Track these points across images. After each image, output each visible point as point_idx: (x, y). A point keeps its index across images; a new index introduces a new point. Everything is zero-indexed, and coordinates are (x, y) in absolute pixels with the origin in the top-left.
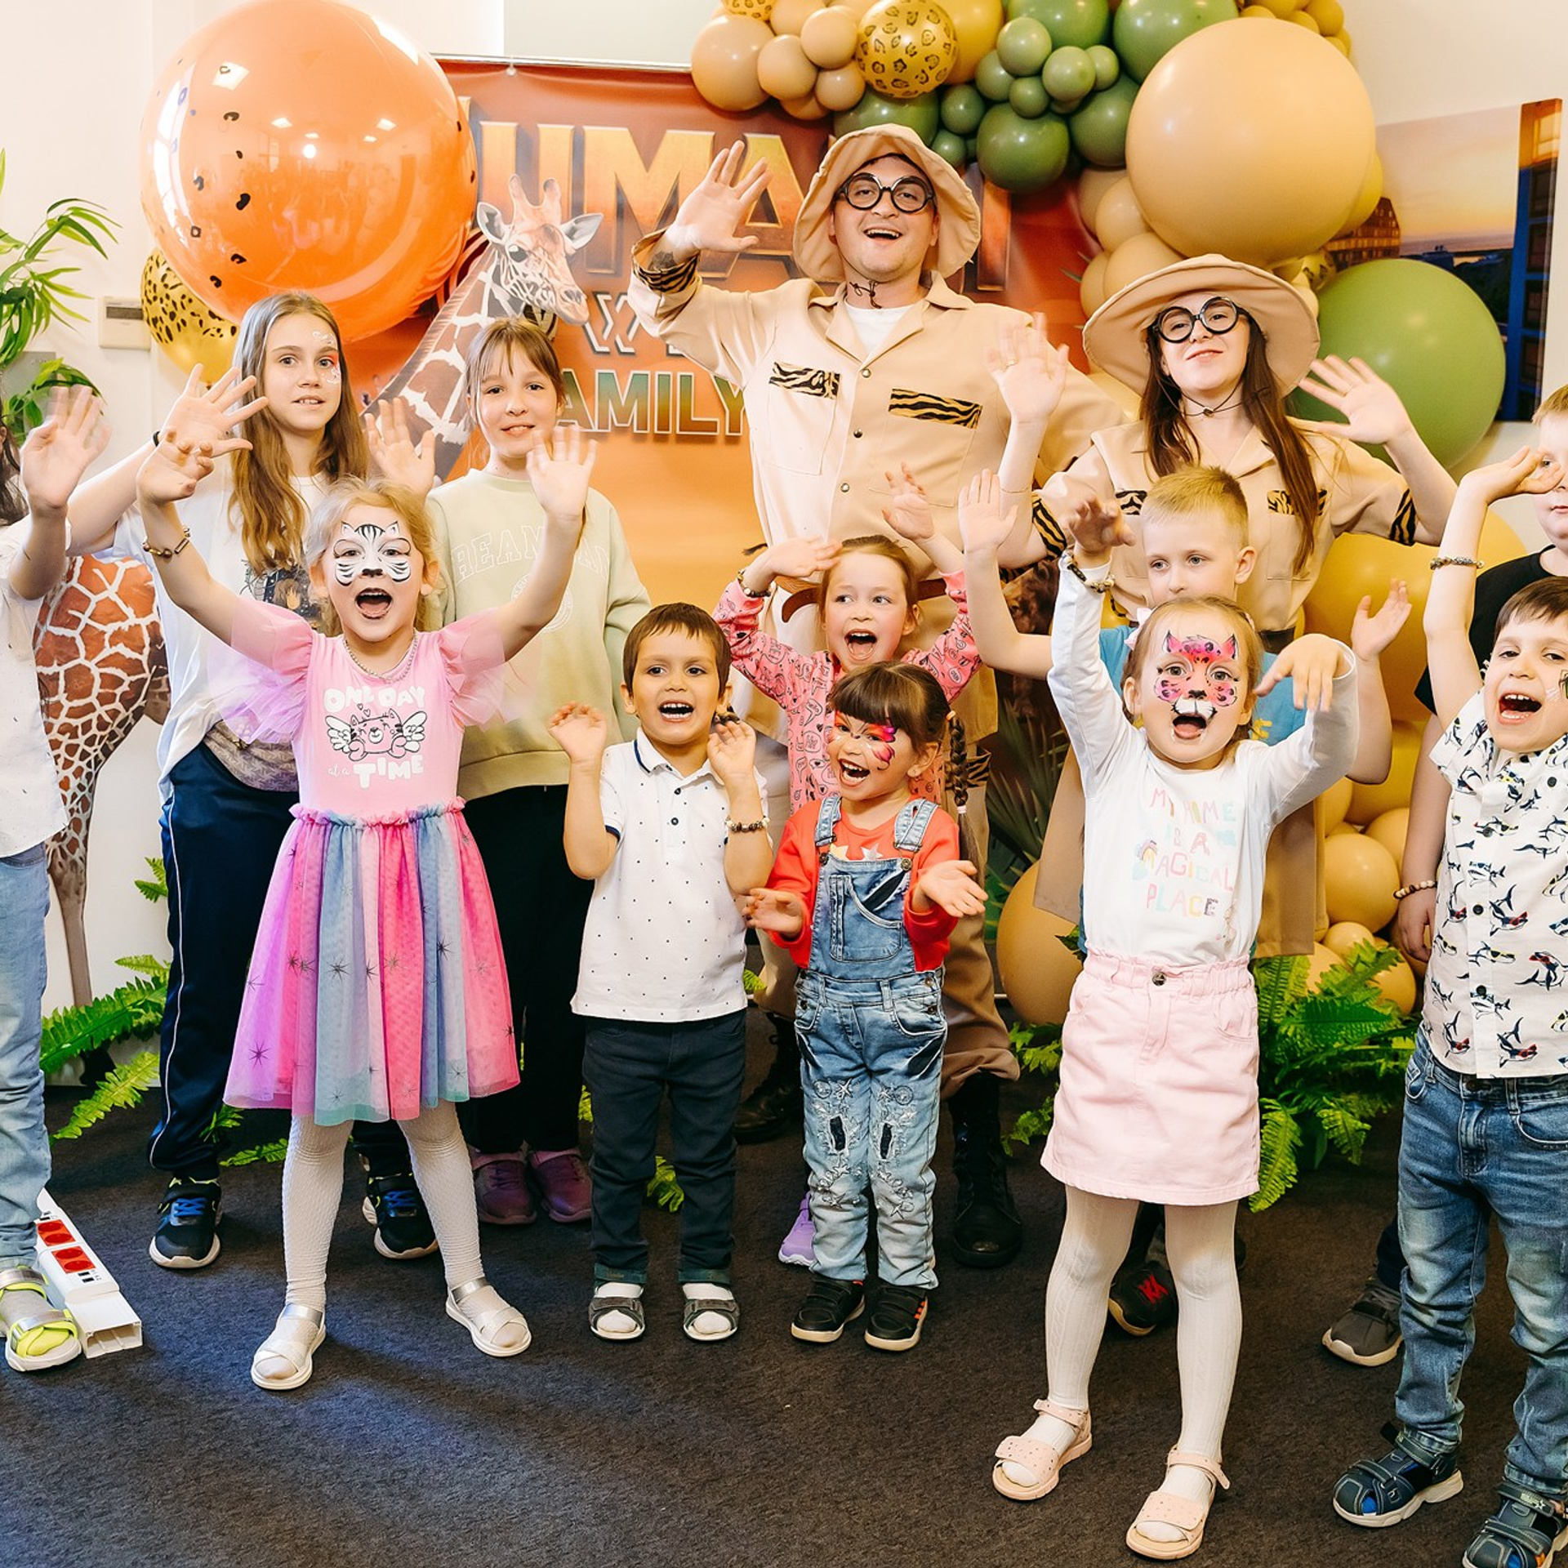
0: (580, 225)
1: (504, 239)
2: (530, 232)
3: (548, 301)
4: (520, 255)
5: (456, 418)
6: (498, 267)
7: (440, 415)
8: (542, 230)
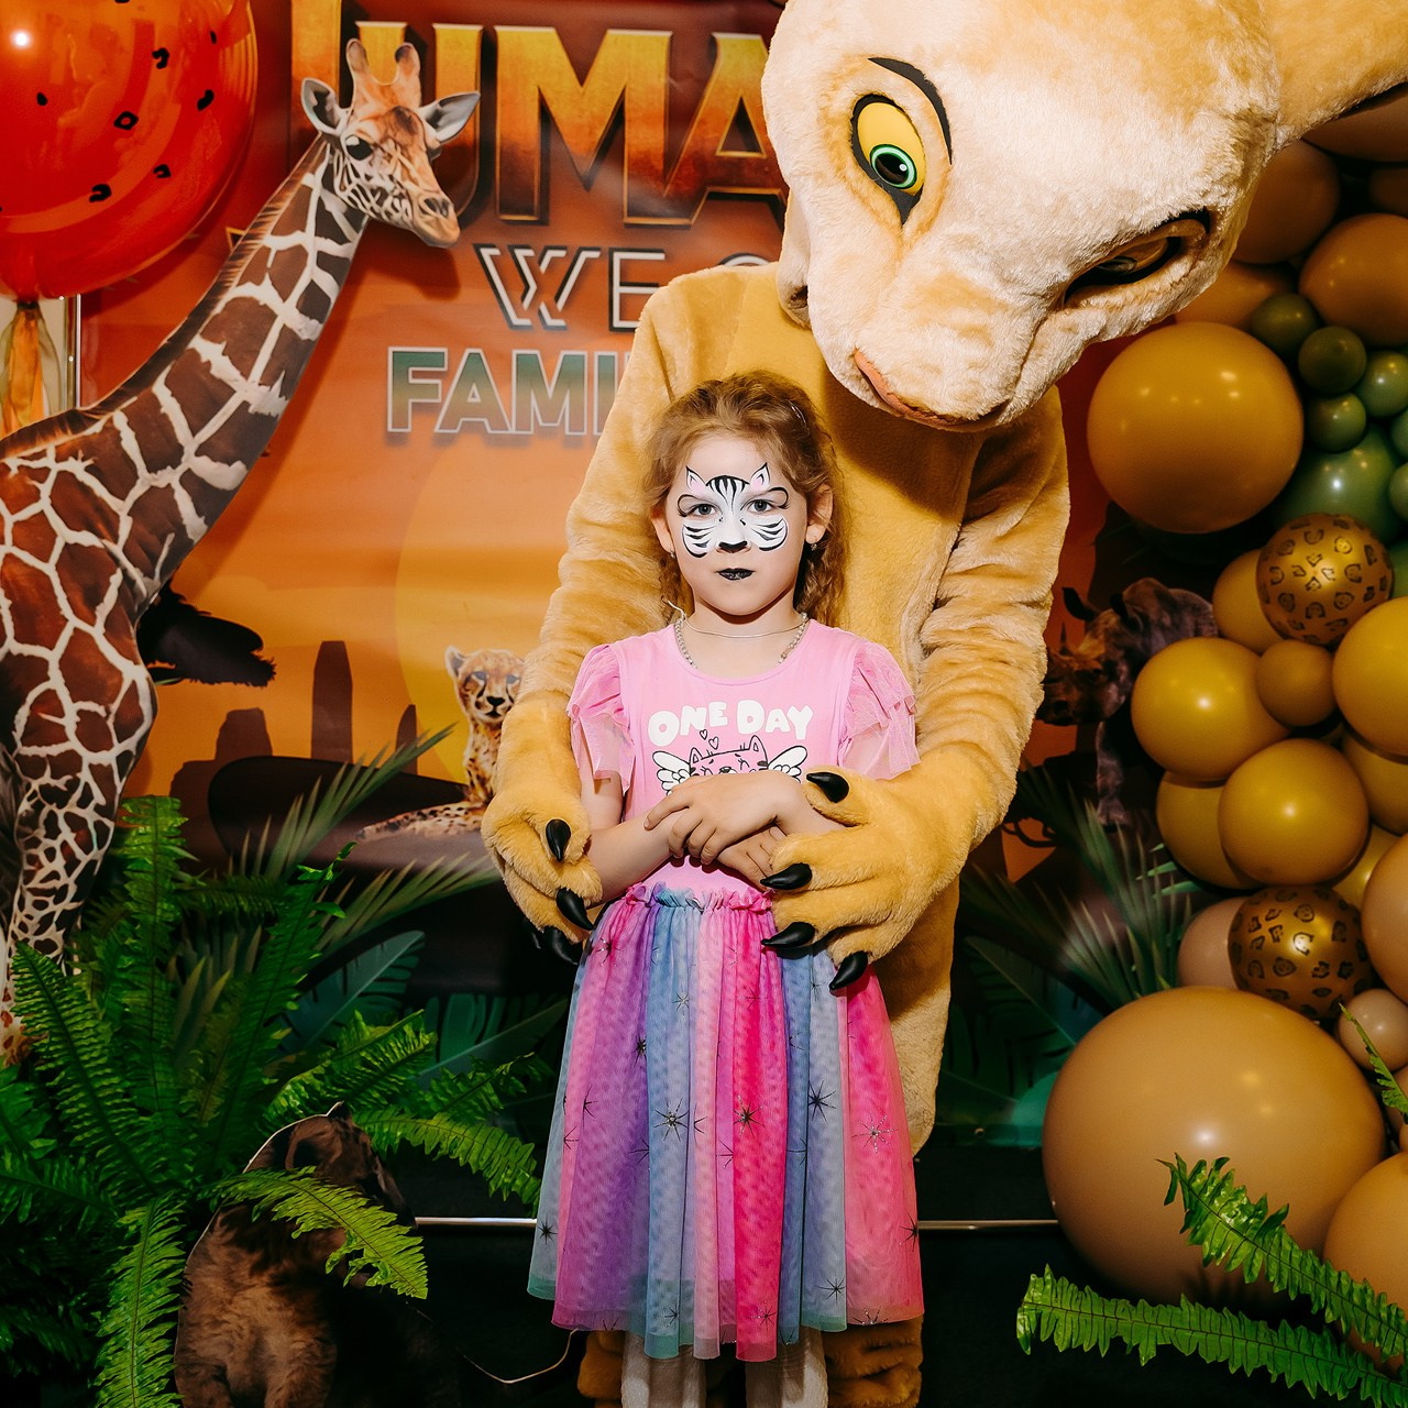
0: (447, 108)
1: (340, 127)
2: (376, 118)
3: (403, 214)
4: (362, 150)
5: (267, 380)
6: (330, 168)
7: (246, 374)
8: (393, 116)
